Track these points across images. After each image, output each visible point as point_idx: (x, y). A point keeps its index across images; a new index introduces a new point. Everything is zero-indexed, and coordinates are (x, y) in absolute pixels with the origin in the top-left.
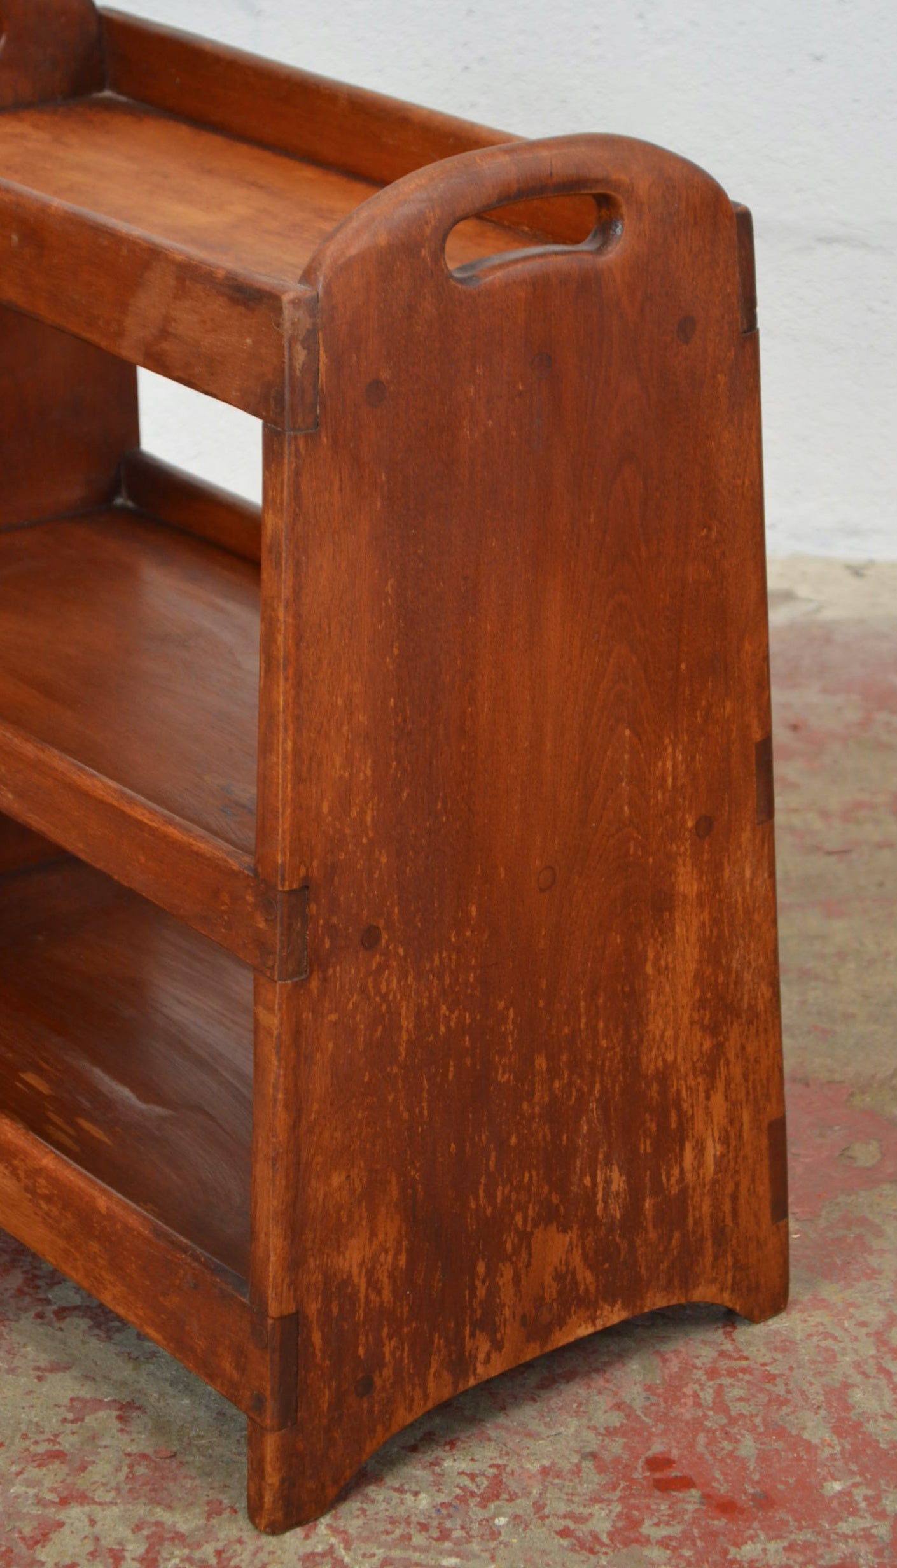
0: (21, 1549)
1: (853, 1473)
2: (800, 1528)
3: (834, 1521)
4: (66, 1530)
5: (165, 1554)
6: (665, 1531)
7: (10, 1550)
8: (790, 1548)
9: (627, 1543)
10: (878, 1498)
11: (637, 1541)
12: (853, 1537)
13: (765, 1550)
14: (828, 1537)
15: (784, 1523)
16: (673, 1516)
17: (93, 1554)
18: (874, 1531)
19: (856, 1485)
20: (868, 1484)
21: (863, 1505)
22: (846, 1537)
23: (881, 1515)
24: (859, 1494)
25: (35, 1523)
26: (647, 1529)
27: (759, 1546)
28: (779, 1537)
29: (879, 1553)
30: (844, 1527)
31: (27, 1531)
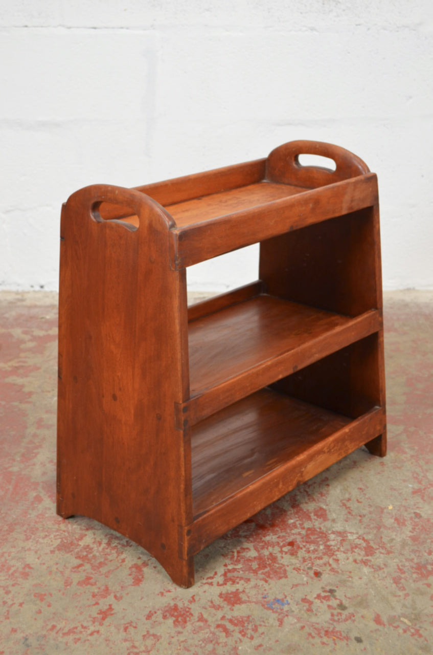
0: (75, 542)
1: (296, 518)
2: (282, 532)
3: (291, 530)
4: (87, 536)
5: (113, 542)
6: (245, 534)
7: (72, 542)
8: (279, 537)
9: (235, 537)
10: (303, 524)
11: (238, 536)
12: (296, 534)
13: (272, 538)
14: (289, 534)
15: (277, 531)
16: (248, 530)
17: (94, 543)
18: (301, 532)
19: (297, 521)
20: (300, 520)
21: (298, 526)
22: (294, 534)
23: (303, 528)
24: (298, 523)
25: (79, 535)
26: (241, 533)
27: (270, 537)
28: (276, 534)
29: (302, 538)
30: (293, 532)
31: (77, 537)
